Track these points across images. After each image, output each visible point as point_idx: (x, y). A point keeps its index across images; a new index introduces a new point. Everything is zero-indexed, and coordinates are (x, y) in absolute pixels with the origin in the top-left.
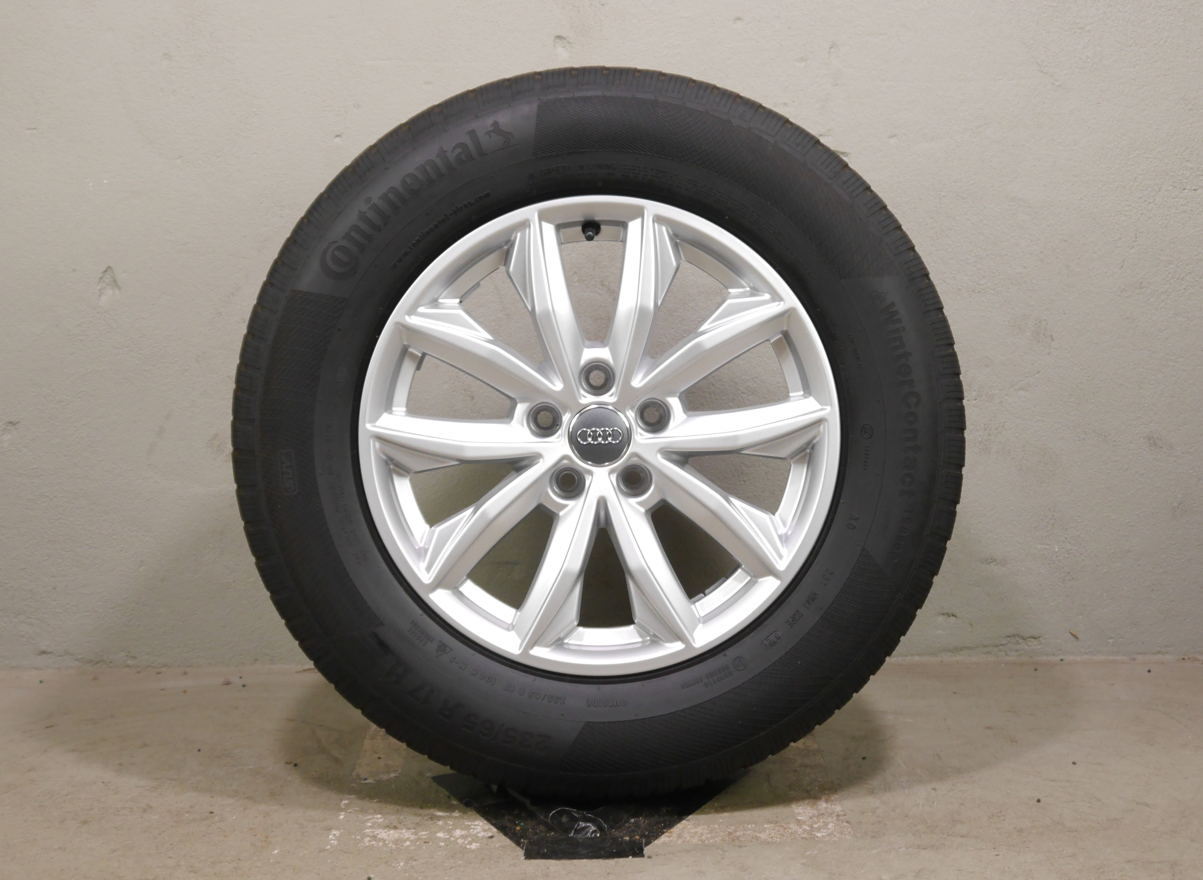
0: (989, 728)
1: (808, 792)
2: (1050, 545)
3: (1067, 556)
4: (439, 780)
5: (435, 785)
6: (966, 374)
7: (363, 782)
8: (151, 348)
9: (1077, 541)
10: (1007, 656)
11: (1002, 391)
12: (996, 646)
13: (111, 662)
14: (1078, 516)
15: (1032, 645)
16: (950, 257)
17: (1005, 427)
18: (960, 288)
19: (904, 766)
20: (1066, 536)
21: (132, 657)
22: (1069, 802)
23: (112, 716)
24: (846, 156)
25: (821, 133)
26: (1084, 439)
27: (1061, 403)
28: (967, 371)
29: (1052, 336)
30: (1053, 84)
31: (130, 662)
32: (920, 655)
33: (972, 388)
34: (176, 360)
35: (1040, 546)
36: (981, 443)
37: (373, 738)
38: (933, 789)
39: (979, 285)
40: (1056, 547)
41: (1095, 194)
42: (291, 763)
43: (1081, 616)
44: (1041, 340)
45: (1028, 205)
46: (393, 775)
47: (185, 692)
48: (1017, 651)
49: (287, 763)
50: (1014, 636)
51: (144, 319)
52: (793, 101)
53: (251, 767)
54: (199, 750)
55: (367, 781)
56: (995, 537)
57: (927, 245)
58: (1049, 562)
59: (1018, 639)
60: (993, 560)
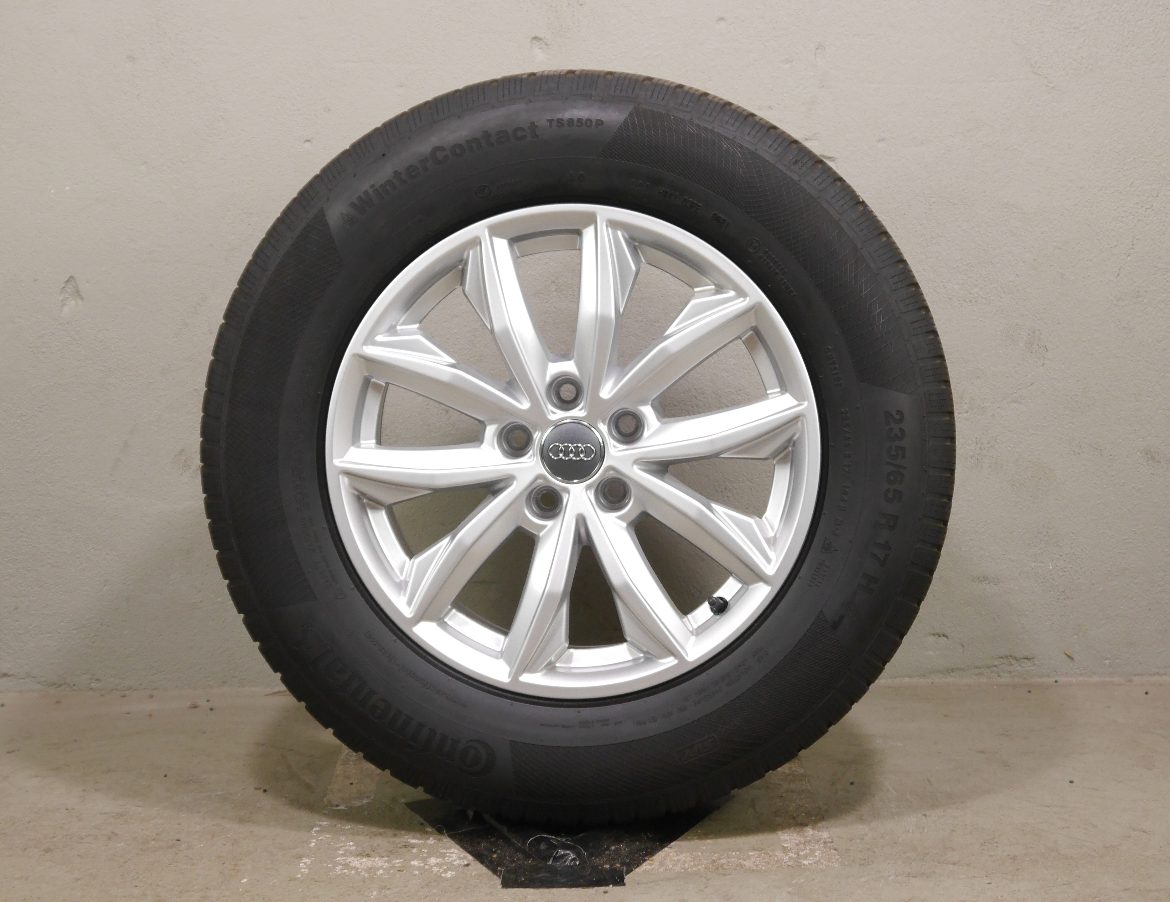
0: (982, 752)
1: (794, 818)
2: (1044, 563)
3: (1061, 574)
4: (414, 806)
5: (408, 811)
6: (957, 386)
7: (335, 808)
8: (115, 360)
9: (1071, 558)
10: (999, 678)
11: (994, 403)
12: (989, 667)
13: (74, 685)
14: (1073, 533)
15: (1026, 666)
16: (941, 265)
17: (998, 441)
18: (950, 297)
19: (893, 791)
20: (1061, 553)
21: (97, 680)
22: (1063, 828)
23: (76, 741)
24: (833, 161)
25: (806, 137)
26: (1079, 454)
27: (1055, 416)
28: (957, 383)
29: (1046, 346)
30: (1047, 86)
31: (93, 685)
32: (910, 677)
33: (963, 400)
34: (140, 372)
35: (1034, 564)
36: (972, 457)
37: (345, 763)
38: (924, 815)
39: (971, 294)
40: (1050, 565)
41: (1090, 199)
42: (260, 789)
43: (1076, 637)
44: (1034, 351)
45: (1021, 211)
46: (365, 801)
47: (150, 715)
48: (1010, 672)
49: (256, 789)
50: (1007, 657)
51: (108, 330)
52: (778, 104)
53: (218, 793)
54: (166, 776)
55: (339, 808)
56: (988, 554)
57: (917, 252)
58: (1043, 580)
59: (1011, 660)
60: (986, 579)
